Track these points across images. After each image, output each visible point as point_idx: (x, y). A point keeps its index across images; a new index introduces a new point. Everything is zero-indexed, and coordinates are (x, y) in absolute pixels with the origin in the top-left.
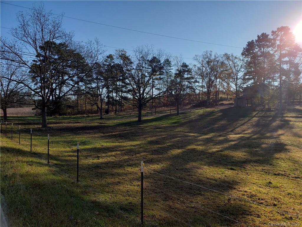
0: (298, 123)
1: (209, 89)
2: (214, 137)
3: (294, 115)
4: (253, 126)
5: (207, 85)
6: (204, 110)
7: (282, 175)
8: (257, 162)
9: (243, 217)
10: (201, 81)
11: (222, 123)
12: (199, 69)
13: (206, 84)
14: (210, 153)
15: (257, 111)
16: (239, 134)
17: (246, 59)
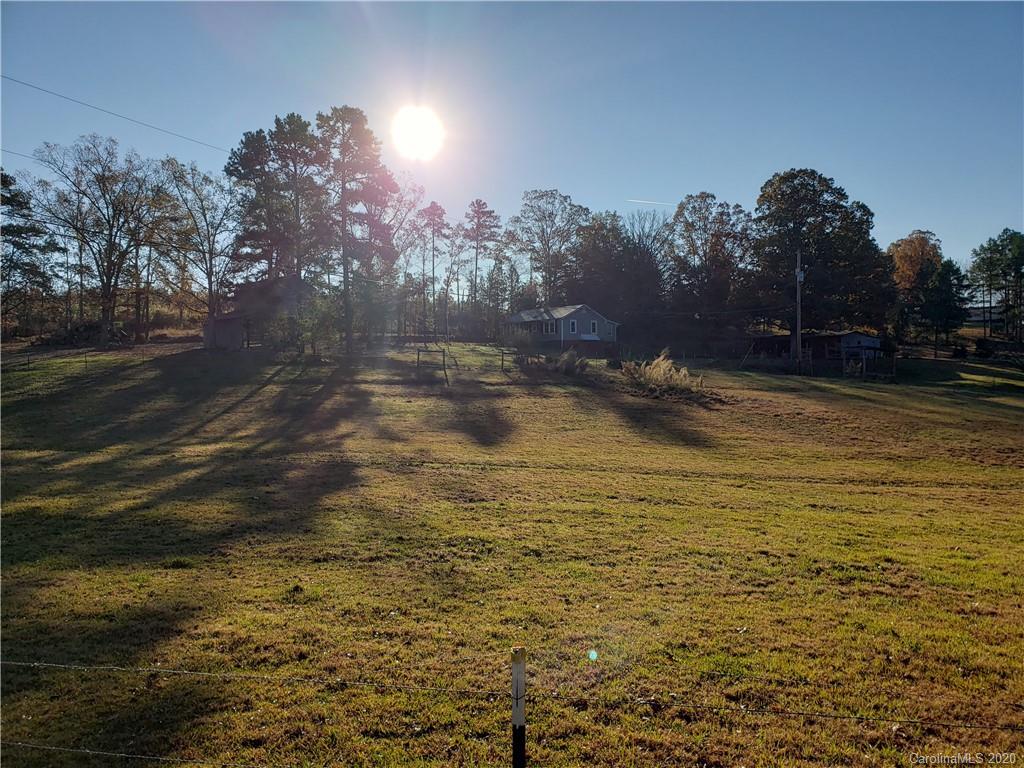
0: (390, 400)
1: (109, 279)
2: (125, 458)
3: (383, 377)
4: (265, 413)
5: (98, 266)
6: (89, 359)
7: (336, 557)
8: (265, 528)
9: (195, 726)
10: (73, 247)
11: (157, 406)
12: (63, 199)
13: (97, 263)
14: (101, 520)
15: (277, 364)
16: (216, 441)
17: (241, 190)
